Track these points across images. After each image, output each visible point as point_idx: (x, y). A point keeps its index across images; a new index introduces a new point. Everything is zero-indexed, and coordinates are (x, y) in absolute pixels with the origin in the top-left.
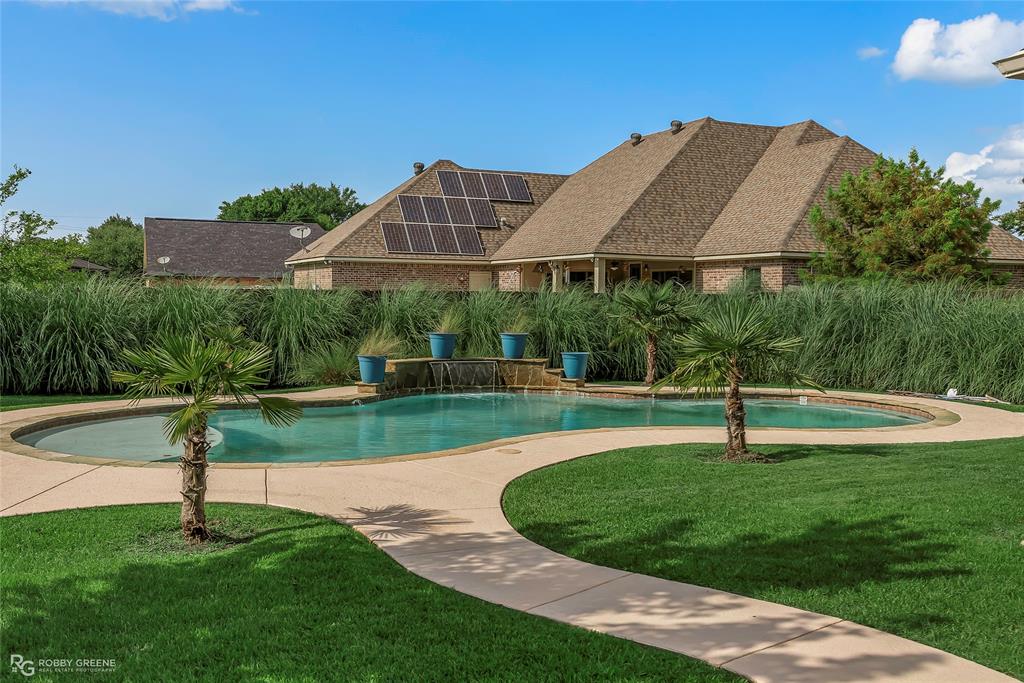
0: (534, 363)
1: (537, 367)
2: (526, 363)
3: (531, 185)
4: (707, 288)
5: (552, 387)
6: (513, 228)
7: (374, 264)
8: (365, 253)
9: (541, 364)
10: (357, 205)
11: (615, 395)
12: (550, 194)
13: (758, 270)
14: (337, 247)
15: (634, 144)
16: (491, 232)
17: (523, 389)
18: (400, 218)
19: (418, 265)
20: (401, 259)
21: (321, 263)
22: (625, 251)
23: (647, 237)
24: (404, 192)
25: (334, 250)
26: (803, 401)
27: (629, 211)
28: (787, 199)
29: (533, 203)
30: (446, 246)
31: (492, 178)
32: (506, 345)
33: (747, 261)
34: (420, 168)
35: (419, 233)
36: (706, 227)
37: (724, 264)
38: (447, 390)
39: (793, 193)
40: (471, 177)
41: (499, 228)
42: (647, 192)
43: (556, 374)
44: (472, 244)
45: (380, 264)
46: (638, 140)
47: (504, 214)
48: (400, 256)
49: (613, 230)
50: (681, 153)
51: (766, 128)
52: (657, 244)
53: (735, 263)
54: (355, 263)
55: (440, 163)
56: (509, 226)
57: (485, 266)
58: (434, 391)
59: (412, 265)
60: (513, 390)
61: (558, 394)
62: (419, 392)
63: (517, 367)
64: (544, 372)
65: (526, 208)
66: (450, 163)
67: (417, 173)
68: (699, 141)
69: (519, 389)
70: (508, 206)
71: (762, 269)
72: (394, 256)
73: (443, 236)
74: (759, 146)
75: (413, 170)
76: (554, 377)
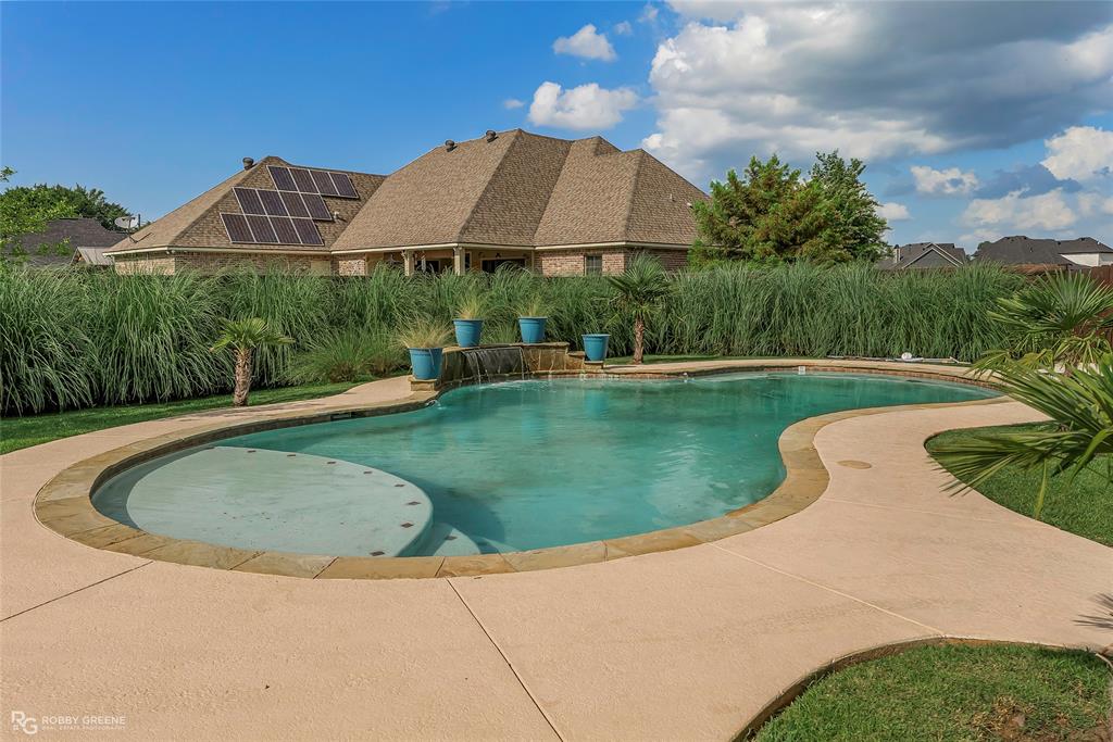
0: (557, 347)
1: (560, 352)
2: (548, 347)
3: (355, 183)
4: (546, 273)
5: (578, 370)
6: (346, 221)
7: (218, 254)
8: (209, 243)
9: (563, 348)
10: (106, 205)
11: (648, 375)
12: (373, 192)
13: (599, 257)
14: (179, 237)
15: (449, 150)
16: (326, 225)
17: (547, 374)
18: (238, 209)
19: (262, 255)
20: (247, 249)
21: (164, 252)
22: (481, 241)
23: (495, 229)
24: (238, 185)
25: (176, 240)
26: (802, 371)
27: (477, 206)
28: (609, 198)
29: (359, 199)
30: (289, 238)
31: (321, 175)
32: (527, 329)
33: (589, 249)
34: (250, 164)
35: (261, 225)
36: (538, 221)
37: (565, 252)
38: (485, 380)
39: (612, 194)
40: (300, 173)
41: (333, 222)
42: (487, 190)
43: (580, 357)
44: (311, 236)
45: (224, 254)
46: (452, 147)
47: (336, 209)
48: (245, 246)
49: (468, 222)
50: (505, 157)
51: (562, 141)
52: (504, 235)
53: (575, 251)
54: (199, 253)
55: (268, 159)
56: (342, 219)
57: (325, 256)
58: (473, 382)
59: (256, 255)
60: (538, 376)
61: (583, 378)
62: (456, 385)
63: (540, 351)
64: (566, 355)
65: (355, 204)
66: (279, 160)
67: (247, 168)
68: (517, 149)
69: (544, 374)
70: (338, 201)
71: (604, 256)
72: (239, 246)
73: (283, 226)
74: (560, 156)
75: (243, 165)
76: (576, 361)
